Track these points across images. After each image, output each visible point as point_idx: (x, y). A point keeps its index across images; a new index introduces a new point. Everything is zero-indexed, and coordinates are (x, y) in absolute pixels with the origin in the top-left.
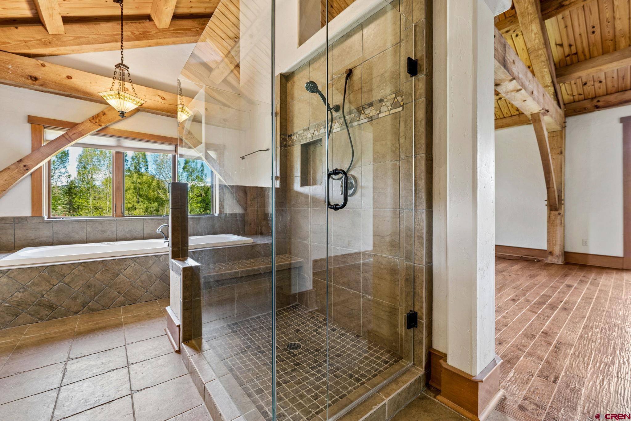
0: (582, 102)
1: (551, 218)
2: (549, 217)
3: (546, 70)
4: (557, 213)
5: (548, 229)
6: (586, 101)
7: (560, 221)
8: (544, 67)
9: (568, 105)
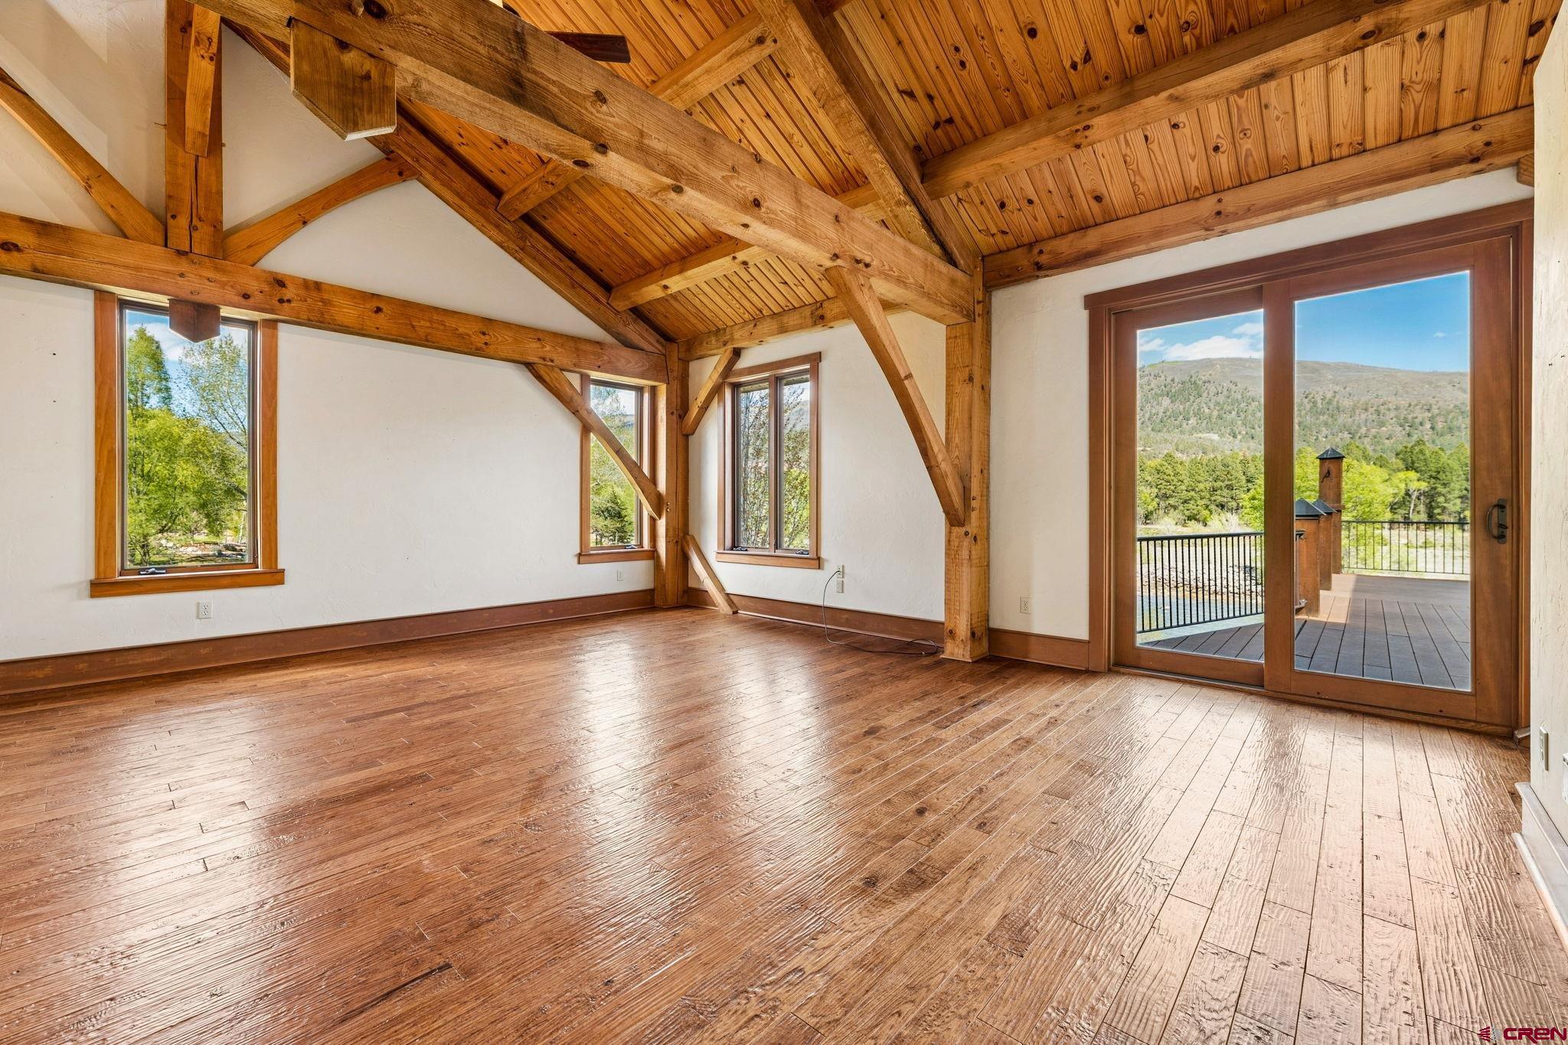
0: (1012, 252)
1: (952, 543)
2: (949, 542)
3: (878, 156)
4: (962, 530)
5: (947, 572)
6: (1020, 249)
7: (967, 552)
8: (871, 147)
9: (991, 258)
